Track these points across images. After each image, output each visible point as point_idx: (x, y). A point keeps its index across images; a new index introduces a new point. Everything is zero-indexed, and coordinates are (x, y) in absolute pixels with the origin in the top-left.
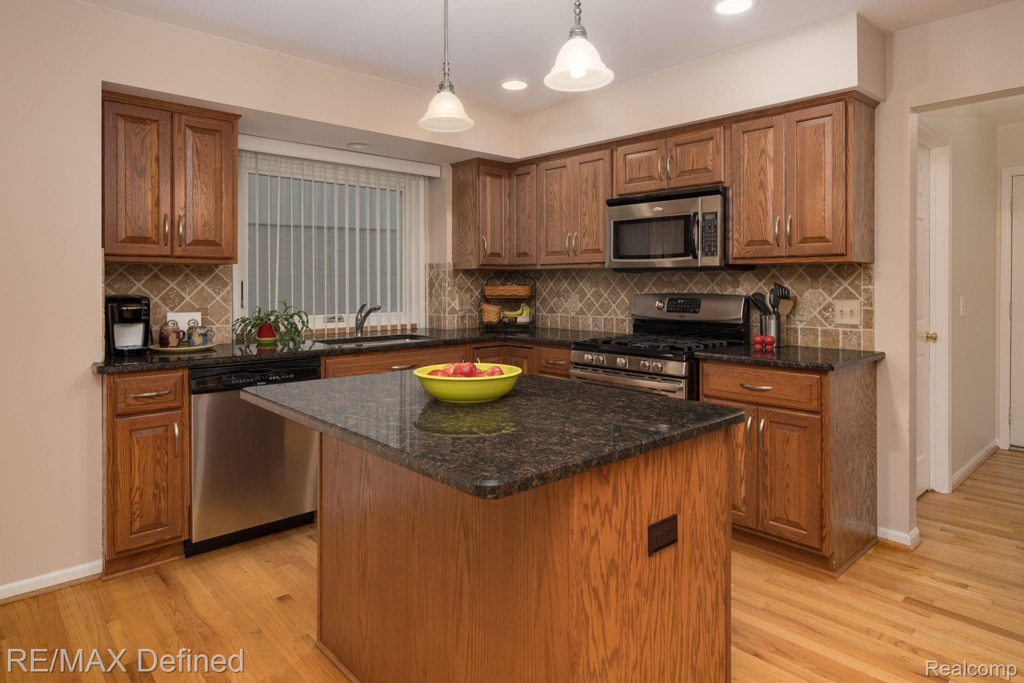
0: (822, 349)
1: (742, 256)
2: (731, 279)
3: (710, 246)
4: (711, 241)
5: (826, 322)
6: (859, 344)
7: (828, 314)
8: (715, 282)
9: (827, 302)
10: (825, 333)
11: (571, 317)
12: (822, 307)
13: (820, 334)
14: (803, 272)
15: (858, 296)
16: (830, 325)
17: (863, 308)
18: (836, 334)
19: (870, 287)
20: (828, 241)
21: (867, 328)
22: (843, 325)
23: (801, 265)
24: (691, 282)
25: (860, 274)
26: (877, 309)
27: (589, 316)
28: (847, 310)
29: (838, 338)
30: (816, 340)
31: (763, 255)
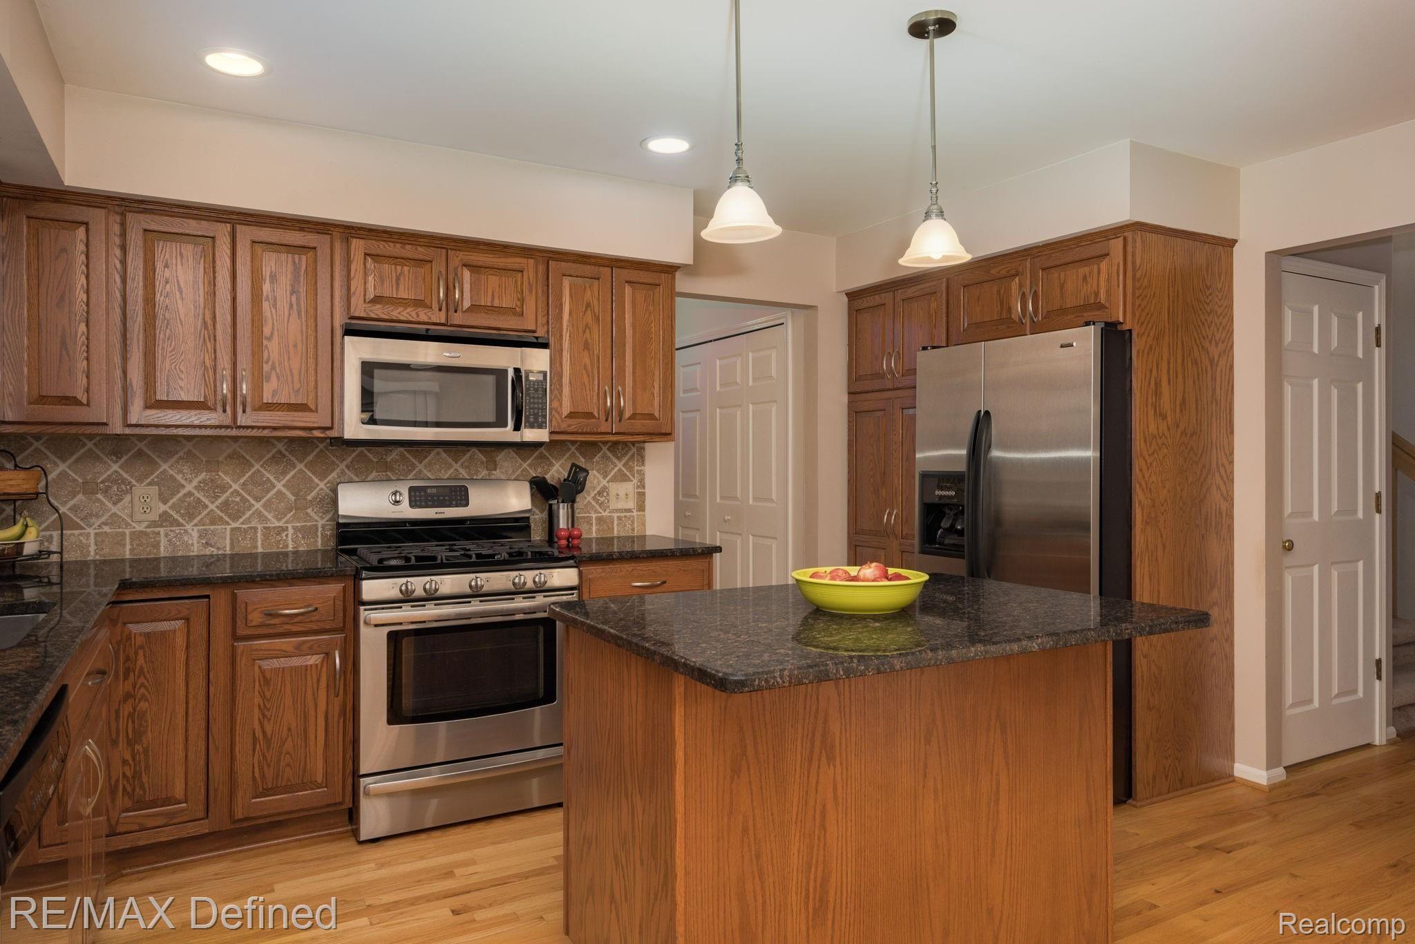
0: (597, 539)
1: (562, 430)
2: (484, 459)
3: (536, 416)
4: (538, 409)
5: (601, 508)
6: (633, 529)
7: (602, 499)
8: (460, 462)
9: (601, 485)
10: (600, 520)
11: (131, 533)
12: (596, 492)
13: (594, 521)
14: (576, 451)
15: (632, 478)
16: (605, 511)
17: (636, 490)
18: (610, 520)
19: (643, 468)
20: (655, 419)
21: (639, 511)
22: (618, 511)
23: (573, 442)
24: (420, 463)
25: (633, 455)
26: (648, 492)
27: (188, 527)
28: (622, 494)
29: (613, 525)
30: (590, 529)
31: (588, 430)
